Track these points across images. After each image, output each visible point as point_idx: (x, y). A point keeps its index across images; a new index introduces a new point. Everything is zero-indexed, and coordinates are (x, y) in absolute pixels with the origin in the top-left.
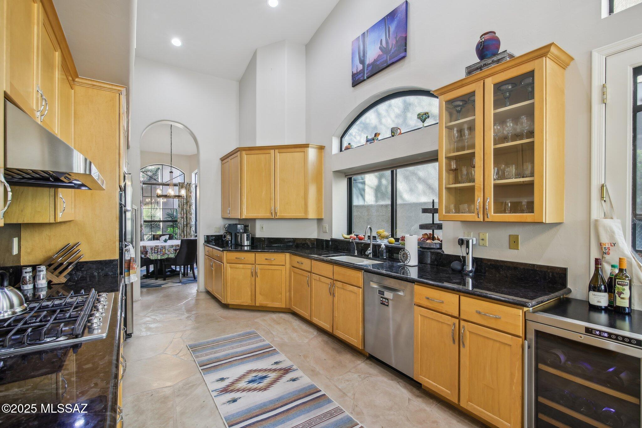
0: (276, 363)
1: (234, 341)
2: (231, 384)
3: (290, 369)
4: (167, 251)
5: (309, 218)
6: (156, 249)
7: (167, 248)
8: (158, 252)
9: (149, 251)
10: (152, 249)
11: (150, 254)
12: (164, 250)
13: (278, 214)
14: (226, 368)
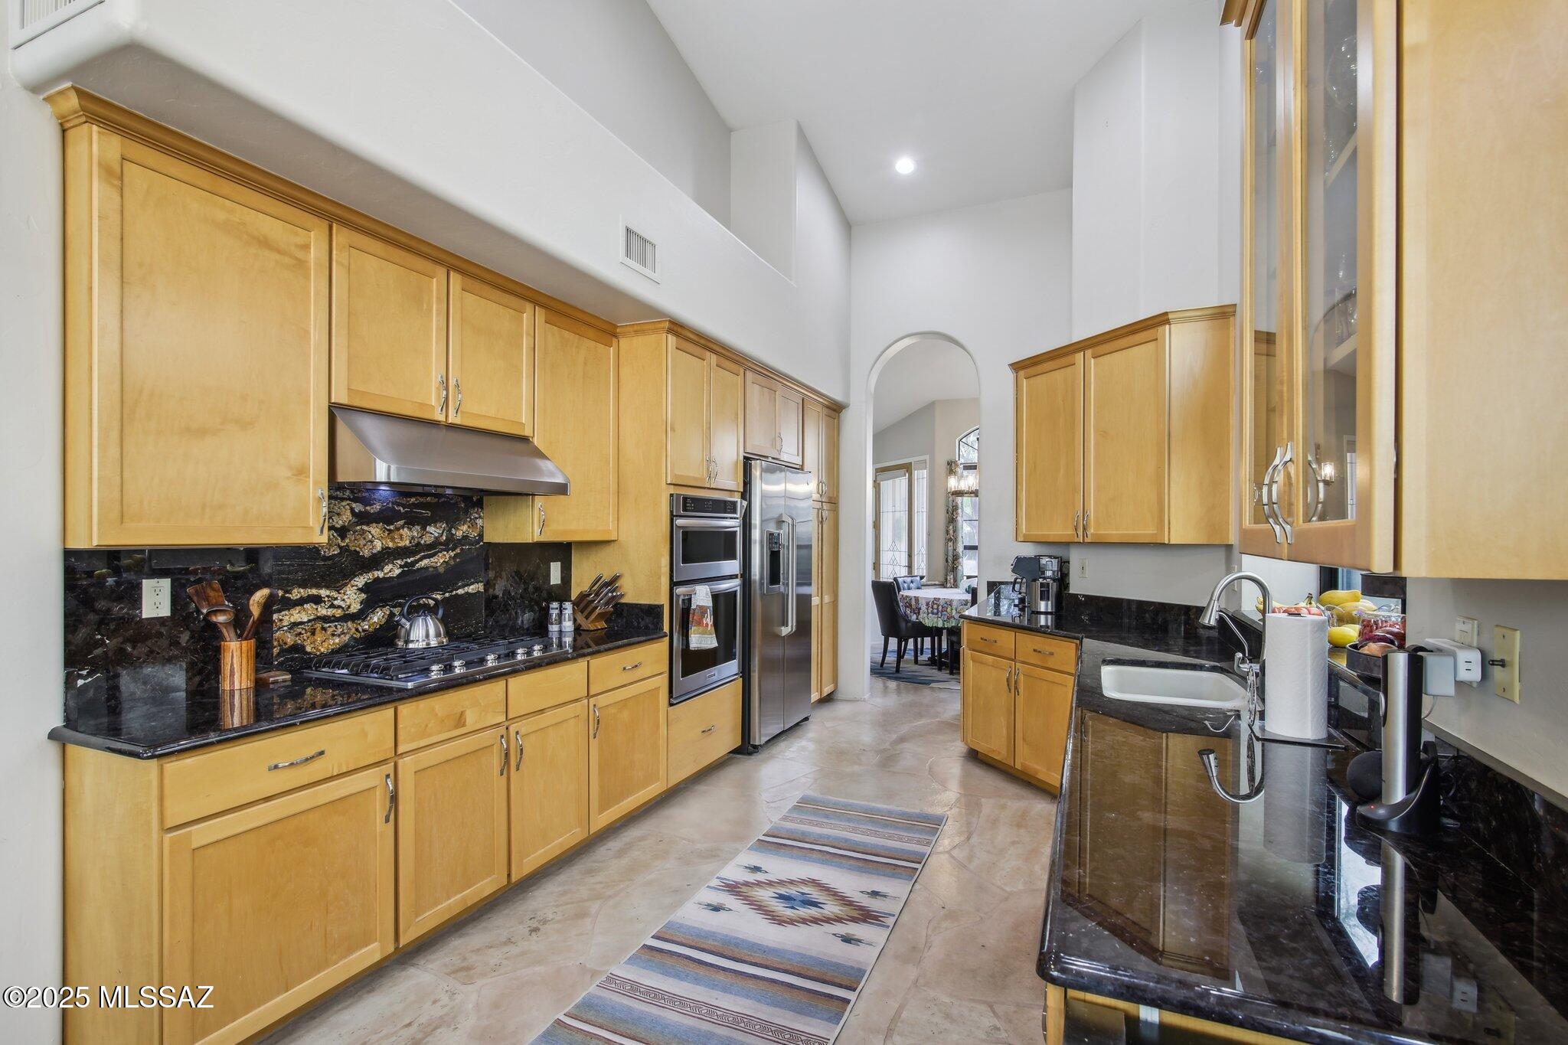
0: (875, 894)
1: (853, 817)
2: (753, 884)
3: (876, 918)
4: (954, 612)
5: (1172, 542)
6: (935, 606)
7: (955, 604)
8: (937, 614)
9: (924, 608)
10: (927, 604)
11: (925, 615)
12: (949, 610)
13: (1091, 531)
14: (797, 858)
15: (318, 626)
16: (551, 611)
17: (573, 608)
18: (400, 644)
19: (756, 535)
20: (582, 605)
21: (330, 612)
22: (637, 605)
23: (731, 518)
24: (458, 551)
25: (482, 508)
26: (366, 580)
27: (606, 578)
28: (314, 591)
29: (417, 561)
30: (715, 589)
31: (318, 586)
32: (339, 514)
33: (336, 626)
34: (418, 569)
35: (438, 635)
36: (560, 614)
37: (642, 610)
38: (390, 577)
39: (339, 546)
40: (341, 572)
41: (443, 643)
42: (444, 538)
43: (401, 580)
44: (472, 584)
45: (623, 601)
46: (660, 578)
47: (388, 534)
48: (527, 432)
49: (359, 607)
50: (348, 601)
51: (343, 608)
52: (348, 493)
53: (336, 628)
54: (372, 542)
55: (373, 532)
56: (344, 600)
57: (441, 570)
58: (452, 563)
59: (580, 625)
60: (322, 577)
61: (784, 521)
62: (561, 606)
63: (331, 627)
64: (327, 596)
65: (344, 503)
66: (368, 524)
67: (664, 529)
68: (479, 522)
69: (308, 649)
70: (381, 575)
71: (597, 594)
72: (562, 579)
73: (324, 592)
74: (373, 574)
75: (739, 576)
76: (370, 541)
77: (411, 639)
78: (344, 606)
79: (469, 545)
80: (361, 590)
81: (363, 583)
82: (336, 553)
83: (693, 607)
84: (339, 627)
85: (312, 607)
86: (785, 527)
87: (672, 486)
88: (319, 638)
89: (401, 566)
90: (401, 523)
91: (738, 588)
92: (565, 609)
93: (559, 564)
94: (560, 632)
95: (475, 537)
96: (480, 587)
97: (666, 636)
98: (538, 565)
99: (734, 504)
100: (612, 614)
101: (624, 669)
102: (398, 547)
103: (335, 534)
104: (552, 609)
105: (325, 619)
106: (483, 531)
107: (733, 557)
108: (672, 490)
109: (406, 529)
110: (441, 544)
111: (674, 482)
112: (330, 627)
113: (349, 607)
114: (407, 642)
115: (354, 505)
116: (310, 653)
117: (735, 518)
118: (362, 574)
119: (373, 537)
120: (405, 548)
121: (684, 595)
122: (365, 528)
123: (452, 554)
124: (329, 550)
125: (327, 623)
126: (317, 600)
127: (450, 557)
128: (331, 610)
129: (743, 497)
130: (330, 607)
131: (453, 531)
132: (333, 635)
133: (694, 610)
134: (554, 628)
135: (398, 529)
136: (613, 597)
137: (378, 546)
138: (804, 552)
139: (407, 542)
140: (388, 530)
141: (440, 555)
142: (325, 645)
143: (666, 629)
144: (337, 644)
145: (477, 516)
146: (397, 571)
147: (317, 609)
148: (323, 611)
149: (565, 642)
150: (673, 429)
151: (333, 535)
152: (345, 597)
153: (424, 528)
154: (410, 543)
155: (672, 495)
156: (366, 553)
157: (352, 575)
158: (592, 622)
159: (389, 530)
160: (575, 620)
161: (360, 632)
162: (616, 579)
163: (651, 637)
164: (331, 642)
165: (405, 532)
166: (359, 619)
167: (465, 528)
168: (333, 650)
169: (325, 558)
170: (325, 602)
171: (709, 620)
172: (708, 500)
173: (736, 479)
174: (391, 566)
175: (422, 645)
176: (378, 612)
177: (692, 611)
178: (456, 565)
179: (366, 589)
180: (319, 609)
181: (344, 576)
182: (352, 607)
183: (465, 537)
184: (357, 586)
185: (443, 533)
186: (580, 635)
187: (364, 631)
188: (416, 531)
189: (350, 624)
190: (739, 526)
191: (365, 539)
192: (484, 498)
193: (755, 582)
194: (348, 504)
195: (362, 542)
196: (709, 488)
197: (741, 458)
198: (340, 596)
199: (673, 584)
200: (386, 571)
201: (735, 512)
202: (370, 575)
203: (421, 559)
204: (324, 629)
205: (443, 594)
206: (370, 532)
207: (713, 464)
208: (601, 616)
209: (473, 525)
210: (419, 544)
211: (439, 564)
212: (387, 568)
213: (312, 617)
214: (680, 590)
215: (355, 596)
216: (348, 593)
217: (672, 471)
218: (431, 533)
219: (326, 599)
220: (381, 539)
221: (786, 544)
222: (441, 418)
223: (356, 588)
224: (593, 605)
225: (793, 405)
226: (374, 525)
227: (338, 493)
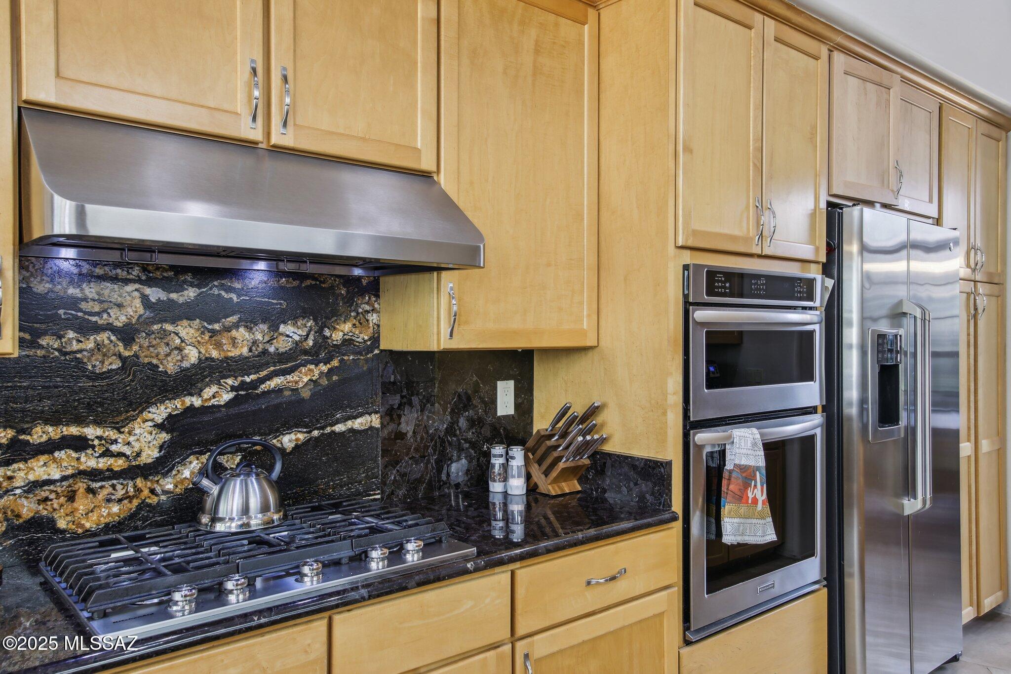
15: (81, 486)
16: (493, 460)
17: (526, 458)
18: (205, 519)
19: (852, 335)
20: (540, 452)
21: (102, 463)
22: (626, 457)
23: (804, 308)
24: (335, 363)
25: (377, 296)
26: (169, 410)
27: (578, 409)
28: (74, 430)
29: (262, 381)
30: (771, 434)
31: (80, 421)
32: (120, 306)
33: (114, 487)
34: (264, 393)
35: (265, 508)
36: (505, 467)
37: (634, 467)
38: (213, 406)
39: (120, 356)
40: (124, 399)
41: (273, 521)
42: (311, 343)
43: (232, 411)
44: (361, 415)
45: (608, 448)
46: (664, 413)
47: (211, 337)
48: (427, 164)
49: (156, 454)
50: (137, 446)
51: (127, 457)
52: (136, 271)
53: (114, 489)
54: (180, 349)
55: (183, 334)
56: (129, 443)
57: (306, 394)
58: (324, 382)
59: (536, 486)
60: (89, 406)
61: (905, 314)
62: (507, 453)
63: (105, 489)
64: (97, 437)
65: (130, 288)
66: (174, 321)
67: (672, 327)
68: (373, 318)
69: (62, 524)
70: (197, 402)
71: (564, 435)
72: (517, 406)
73: (91, 432)
74: (183, 402)
75: (820, 409)
76: (177, 348)
77: (220, 515)
78: (128, 453)
79: (355, 353)
80: (160, 427)
81: (165, 415)
82: (114, 367)
83: (729, 466)
84: (119, 487)
85: (69, 456)
86: (908, 322)
87: (688, 252)
88: (82, 504)
89: (233, 388)
90: (234, 319)
91: (818, 432)
92: (513, 458)
93: (511, 384)
94: (505, 494)
95: (365, 341)
96: (375, 420)
97: (674, 518)
98: (476, 385)
99: (811, 282)
100: (588, 469)
101: (589, 583)
102: (227, 358)
103: (113, 338)
104: (495, 456)
105: (94, 475)
106: (379, 333)
107: (807, 375)
108: (687, 258)
109: (242, 330)
110: (306, 352)
111: (690, 243)
112: (102, 487)
113: (138, 454)
114: (214, 520)
115: (148, 291)
116: (63, 531)
117: (811, 308)
118: (162, 402)
119: (182, 341)
120: (241, 359)
121: (713, 445)
122: (169, 327)
123: (324, 368)
124: (102, 362)
125: (96, 481)
126: (80, 444)
127: (321, 373)
128: (105, 459)
129: (826, 270)
130: (103, 455)
131: (327, 332)
132: (109, 501)
133: (730, 472)
134: (496, 487)
135: (228, 329)
136: (586, 444)
137: (192, 355)
138: (944, 362)
139: (245, 351)
140: (209, 331)
141: (303, 370)
142: (94, 517)
143: (677, 506)
144: (116, 514)
145: (367, 308)
146: (227, 397)
147: (78, 459)
148: (89, 461)
149: (513, 512)
150: (688, 149)
151: (109, 338)
152: (131, 439)
153: (274, 328)
154: (250, 350)
155: (686, 267)
156: (170, 366)
157: (145, 403)
158: (556, 480)
159: (214, 333)
160: (528, 477)
161: (157, 495)
162: (593, 411)
163: (645, 521)
164: (105, 512)
165: (241, 334)
166: (157, 473)
167: (347, 327)
168: (107, 525)
169: (95, 376)
170: (93, 447)
171: (759, 492)
172: (757, 276)
173: (812, 240)
174: (214, 388)
175: (234, 527)
176: (191, 463)
177: (726, 475)
178: (332, 387)
179: (168, 425)
180: (83, 459)
181: (130, 404)
182: (144, 455)
183: (348, 342)
184: (152, 420)
185: (308, 335)
186: (536, 501)
187: (165, 492)
188: (260, 333)
189: (139, 482)
190: (820, 323)
191: (168, 344)
192: (381, 279)
193: (850, 419)
194: (136, 290)
195: (163, 350)
196: (760, 256)
197: (823, 205)
198: (121, 438)
199: (690, 426)
200: (206, 396)
201: (811, 298)
202: (178, 403)
203: (269, 377)
204: (91, 491)
205: (310, 432)
206: (177, 334)
207: (767, 213)
208: (567, 473)
209: (362, 322)
210: (265, 352)
211: (301, 385)
212: (208, 392)
213: (69, 472)
214: (702, 437)
215: (148, 436)
216: (137, 431)
217: (686, 223)
218: (288, 336)
219: (96, 442)
220: (196, 345)
221: (910, 350)
222: (256, 134)
223: (150, 424)
224: (555, 454)
225: (921, 117)
226: (185, 323)
227: (119, 271)
